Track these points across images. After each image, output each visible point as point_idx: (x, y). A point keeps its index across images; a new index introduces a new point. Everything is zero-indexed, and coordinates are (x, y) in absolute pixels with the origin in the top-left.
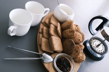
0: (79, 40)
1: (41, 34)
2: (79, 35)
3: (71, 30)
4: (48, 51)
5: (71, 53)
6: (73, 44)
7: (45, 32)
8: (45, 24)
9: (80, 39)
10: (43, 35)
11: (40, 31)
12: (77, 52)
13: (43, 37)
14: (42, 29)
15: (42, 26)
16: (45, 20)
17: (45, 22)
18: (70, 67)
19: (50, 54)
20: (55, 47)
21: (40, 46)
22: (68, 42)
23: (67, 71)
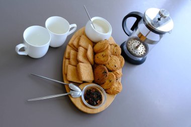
0: (115, 66)
1: (67, 60)
2: (115, 60)
3: (104, 54)
4: (75, 81)
5: (104, 83)
6: (105, 72)
7: (72, 57)
8: (72, 46)
10: (69, 61)
11: (67, 55)
12: (110, 81)
13: (70, 64)
14: (69, 54)
15: (68, 49)
16: (73, 41)
17: (72, 44)
18: (101, 100)
19: (78, 84)
20: (82, 76)
21: (66, 75)
22: (100, 70)
23: (97, 104)
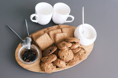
0: (63, 57)
2: (68, 54)
6: (51, 51)
9: (65, 56)
19: (33, 42)
20: (38, 39)
23: (25, 60)
